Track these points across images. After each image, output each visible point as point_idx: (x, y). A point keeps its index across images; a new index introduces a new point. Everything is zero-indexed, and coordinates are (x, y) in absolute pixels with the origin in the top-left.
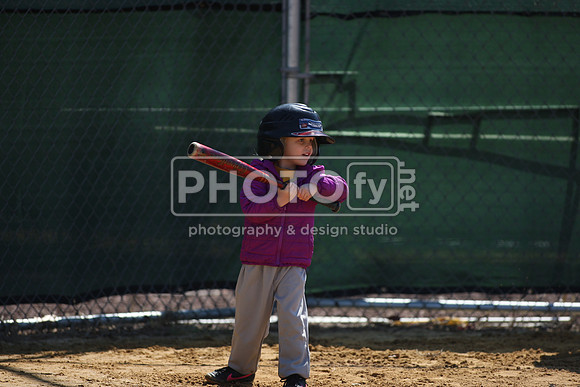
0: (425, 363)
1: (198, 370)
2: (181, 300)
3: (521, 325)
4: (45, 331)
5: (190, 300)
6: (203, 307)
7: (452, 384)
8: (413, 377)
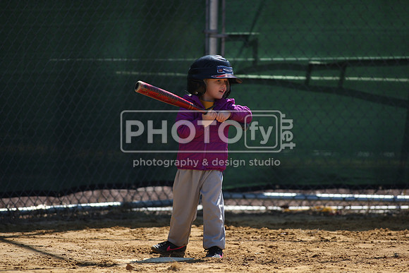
0: (307, 238)
1: (147, 243)
2: (135, 194)
3: (374, 212)
4: (39, 216)
5: (141, 194)
6: (150, 199)
7: (325, 253)
8: (298, 248)
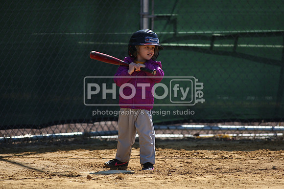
0: (212, 156)
1: (101, 161)
2: (92, 126)
3: (258, 138)
4: (26, 142)
5: (97, 127)
6: (103, 130)
7: (225, 167)
8: (206, 164)
